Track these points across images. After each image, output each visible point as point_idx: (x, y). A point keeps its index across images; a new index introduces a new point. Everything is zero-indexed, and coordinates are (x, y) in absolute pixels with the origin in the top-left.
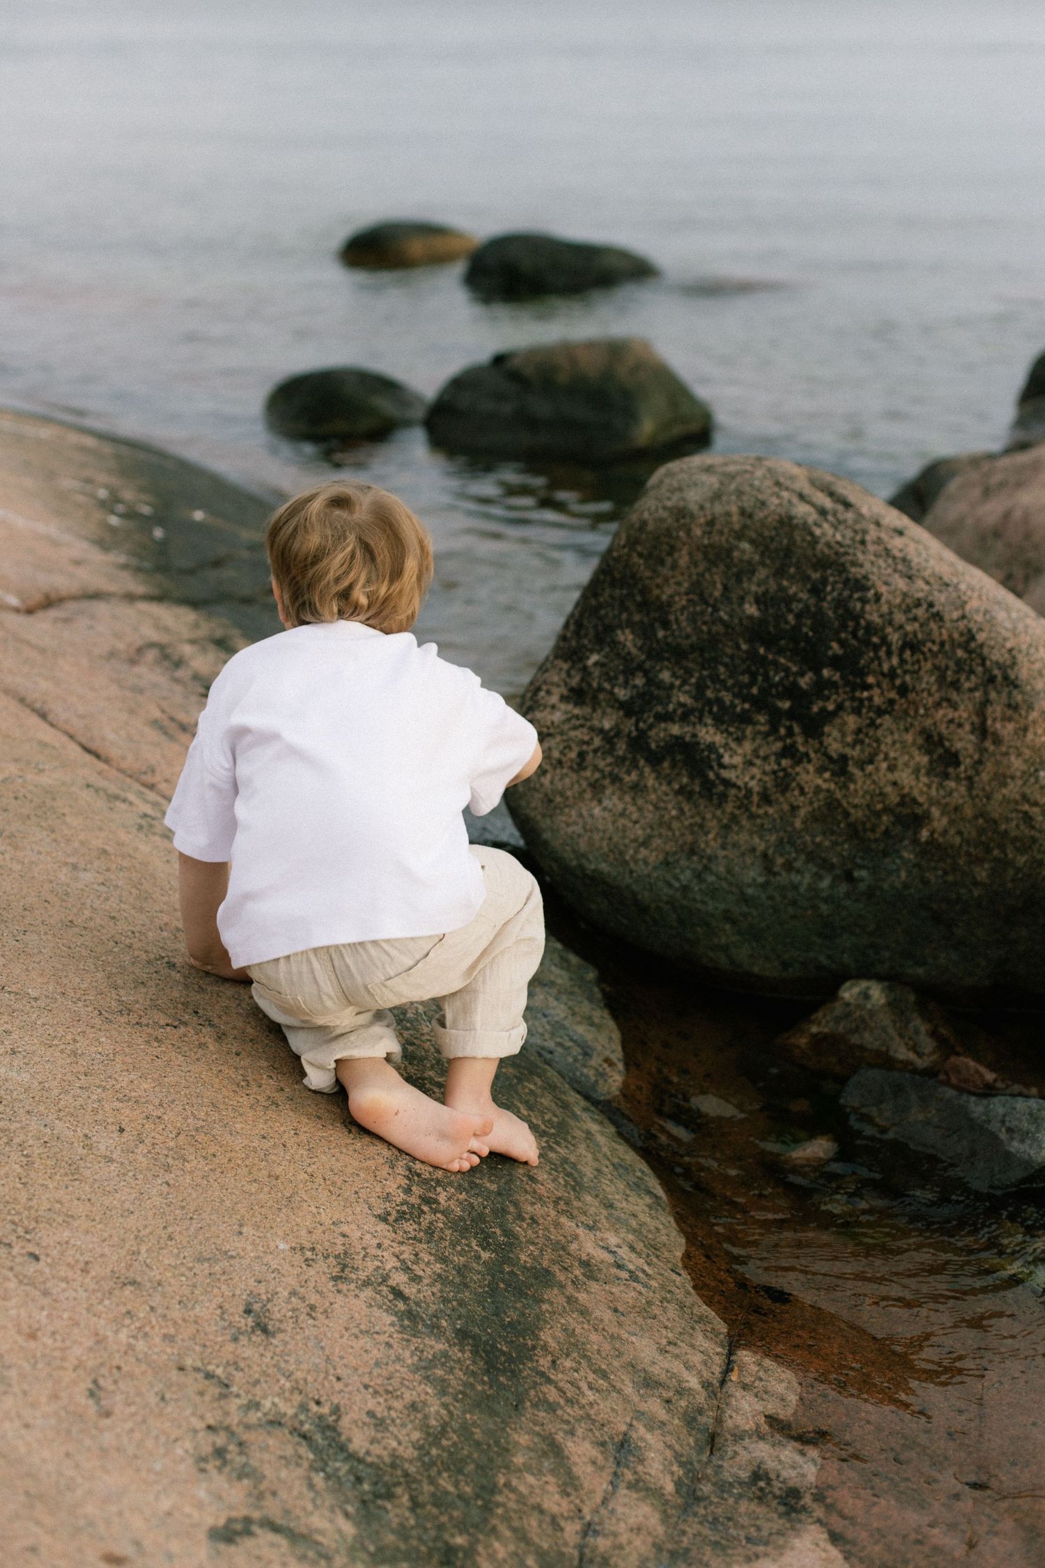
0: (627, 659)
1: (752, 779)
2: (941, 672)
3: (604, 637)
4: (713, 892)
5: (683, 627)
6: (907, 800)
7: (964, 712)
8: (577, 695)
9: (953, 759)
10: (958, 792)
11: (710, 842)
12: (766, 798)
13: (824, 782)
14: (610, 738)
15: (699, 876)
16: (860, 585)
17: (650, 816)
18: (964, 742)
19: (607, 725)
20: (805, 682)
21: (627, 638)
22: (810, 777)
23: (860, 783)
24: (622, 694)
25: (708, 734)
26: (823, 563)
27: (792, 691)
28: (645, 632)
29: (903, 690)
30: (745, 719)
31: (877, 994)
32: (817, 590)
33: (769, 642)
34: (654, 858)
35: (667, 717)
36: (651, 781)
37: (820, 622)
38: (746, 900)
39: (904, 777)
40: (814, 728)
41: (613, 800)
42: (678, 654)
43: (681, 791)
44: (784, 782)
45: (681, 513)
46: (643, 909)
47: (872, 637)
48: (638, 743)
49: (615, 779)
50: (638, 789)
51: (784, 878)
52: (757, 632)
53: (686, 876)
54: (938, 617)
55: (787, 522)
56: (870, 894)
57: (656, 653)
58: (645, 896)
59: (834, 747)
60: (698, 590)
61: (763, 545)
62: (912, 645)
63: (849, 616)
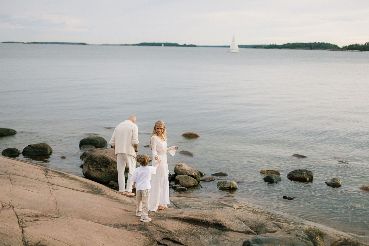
0: (95, 165)
1: (104, 170)
2: (113, 163)
3: (93, 164)
4: (103, 177)
5: (99, 162)
6: (113, 170)
7: (115, 165)
8: (93, 167)
9: (115, 168)
10: (115, 170)
11: (102, 174)
12: (105, 171)
13: (108, 170)
14: (95, 169)
15: (102, 176)
16: (108, 159)
18: (115, 167)
19: (95, 168)
20: (106, 165)
21: (95, 164)
22: (107, 170)
23: (110, 170)
24: (95, 167)
25: (101, 168)
26: (106, 158)
27: (105, 165)
28: (96, 163)
29: (111, 165)
30: (103, 167)
31: (113, 181)
32: (106, 160)
33: (104, 163)
34: (99, 176)
35: (99, 168)
36: (98, 171)
37: (106, 161)
38: (104, 177)
39: (112, 169)
40: (107, 167)
41: (96, 173)
42: (98, 164)
43: (100, 172)
44: (106, 170)
45: (97, 156)
46: (98, 179)
47: (109, 162)
48: (97, 169)
49: (96, 172)
50: (98, 172)
51: (106, 176)
52: (103, 162)
53: (101, 176)
54: (113, 160)
55: (103, 156)
56: (111, 176)
58: (99, 178)
59: (108, 168)
60: (99, 160)
61: (102, 157)
62: (112, 162)
63: (108, 161)
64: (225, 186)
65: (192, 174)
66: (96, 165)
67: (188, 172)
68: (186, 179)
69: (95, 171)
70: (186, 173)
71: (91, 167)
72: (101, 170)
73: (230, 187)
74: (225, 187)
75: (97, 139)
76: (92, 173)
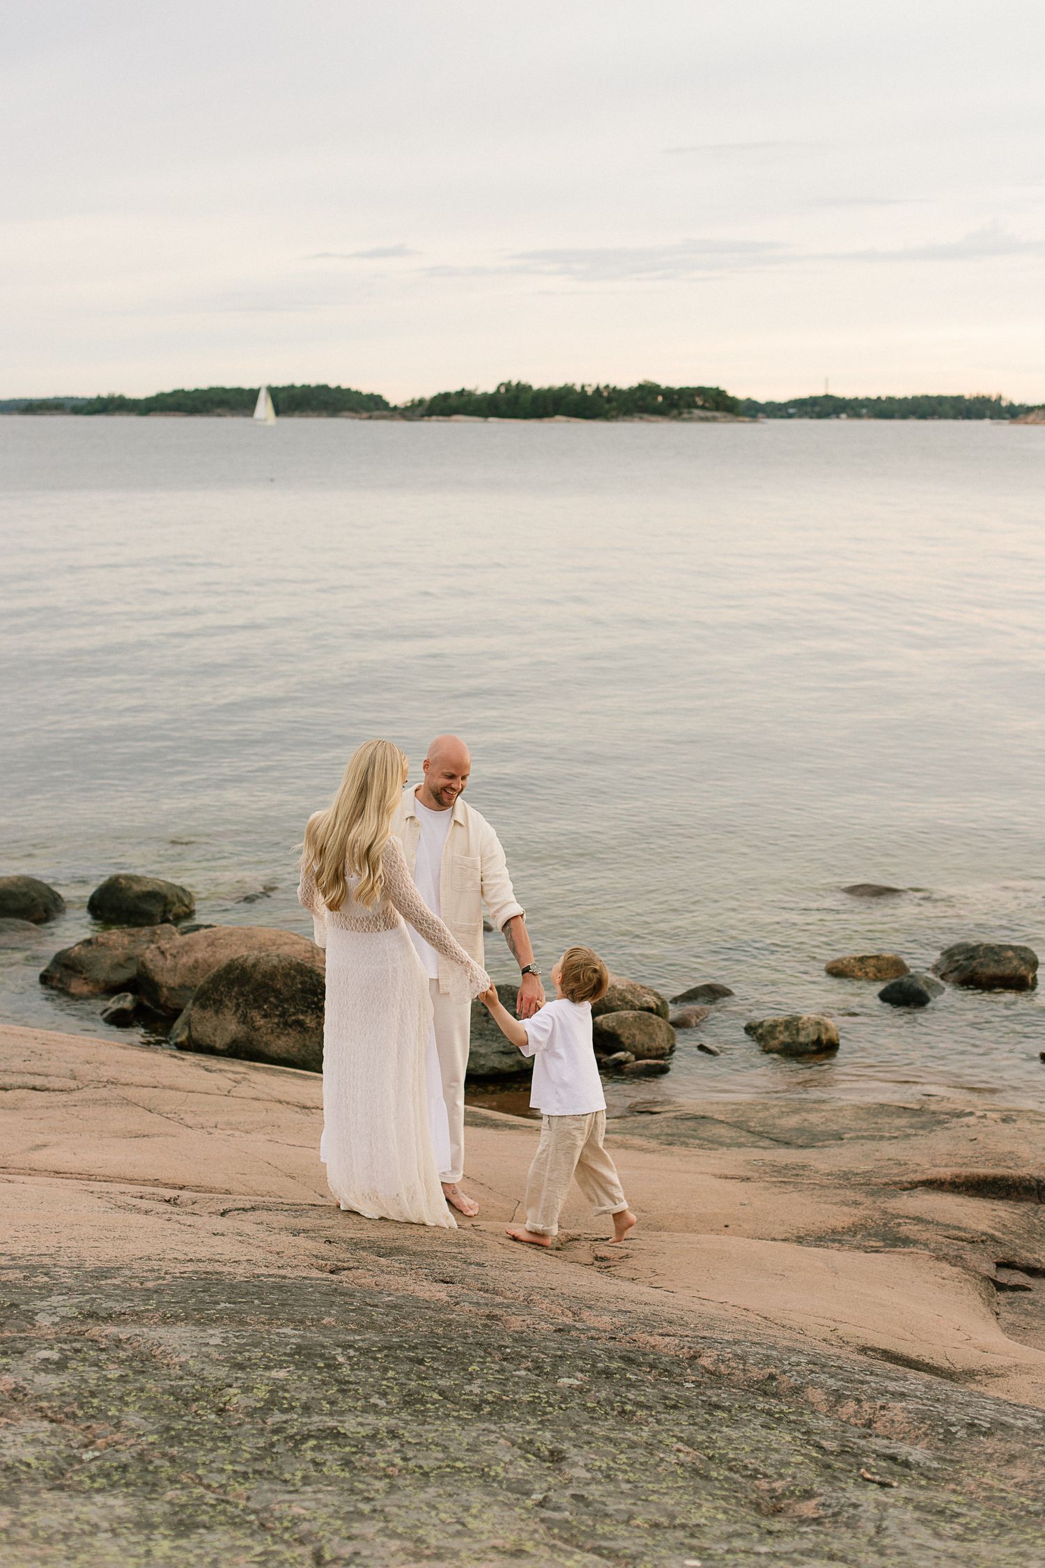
0: (275, 1004)
3: (266, 1000)
5: (286, 993)
8: (265, 1016)
11: (307, 1042)
14: (278, 1024)
17: (293, 1040)
19: (276, 1021)
21: (272, 999)
24: (277, 1013)
25: (301, 1017)
26: (310, 972)
27: (314, 1003)
28: (276, 997)
30: (306, 1012)
32: (311, 978)
33: (305, 992)
34: (295, 1049)
35: (290, 1016)
37: (314, 985)
41: (283, 1039)
42: (287, 1000)
43: (300, 1032)
48: (285, 1023)
49: (282, 1033)
50: (288, 1034)
52: (303, 991)
55: (298, 964)
57: (282, 1001)
60: (285, 984)
61: (295, 970)
64: (802, 1039)
65: (646, 1001)
66: (277, 1007)
67: (629, 997)
68: (643, 1027)
69: (278, 1030)
70: (622, 1000)
71: (258, 1018)
72: (300, 1023)
73: (818, 1041)
74: (801, 1044)
75: (25, 890)
76: (266, 1043)
